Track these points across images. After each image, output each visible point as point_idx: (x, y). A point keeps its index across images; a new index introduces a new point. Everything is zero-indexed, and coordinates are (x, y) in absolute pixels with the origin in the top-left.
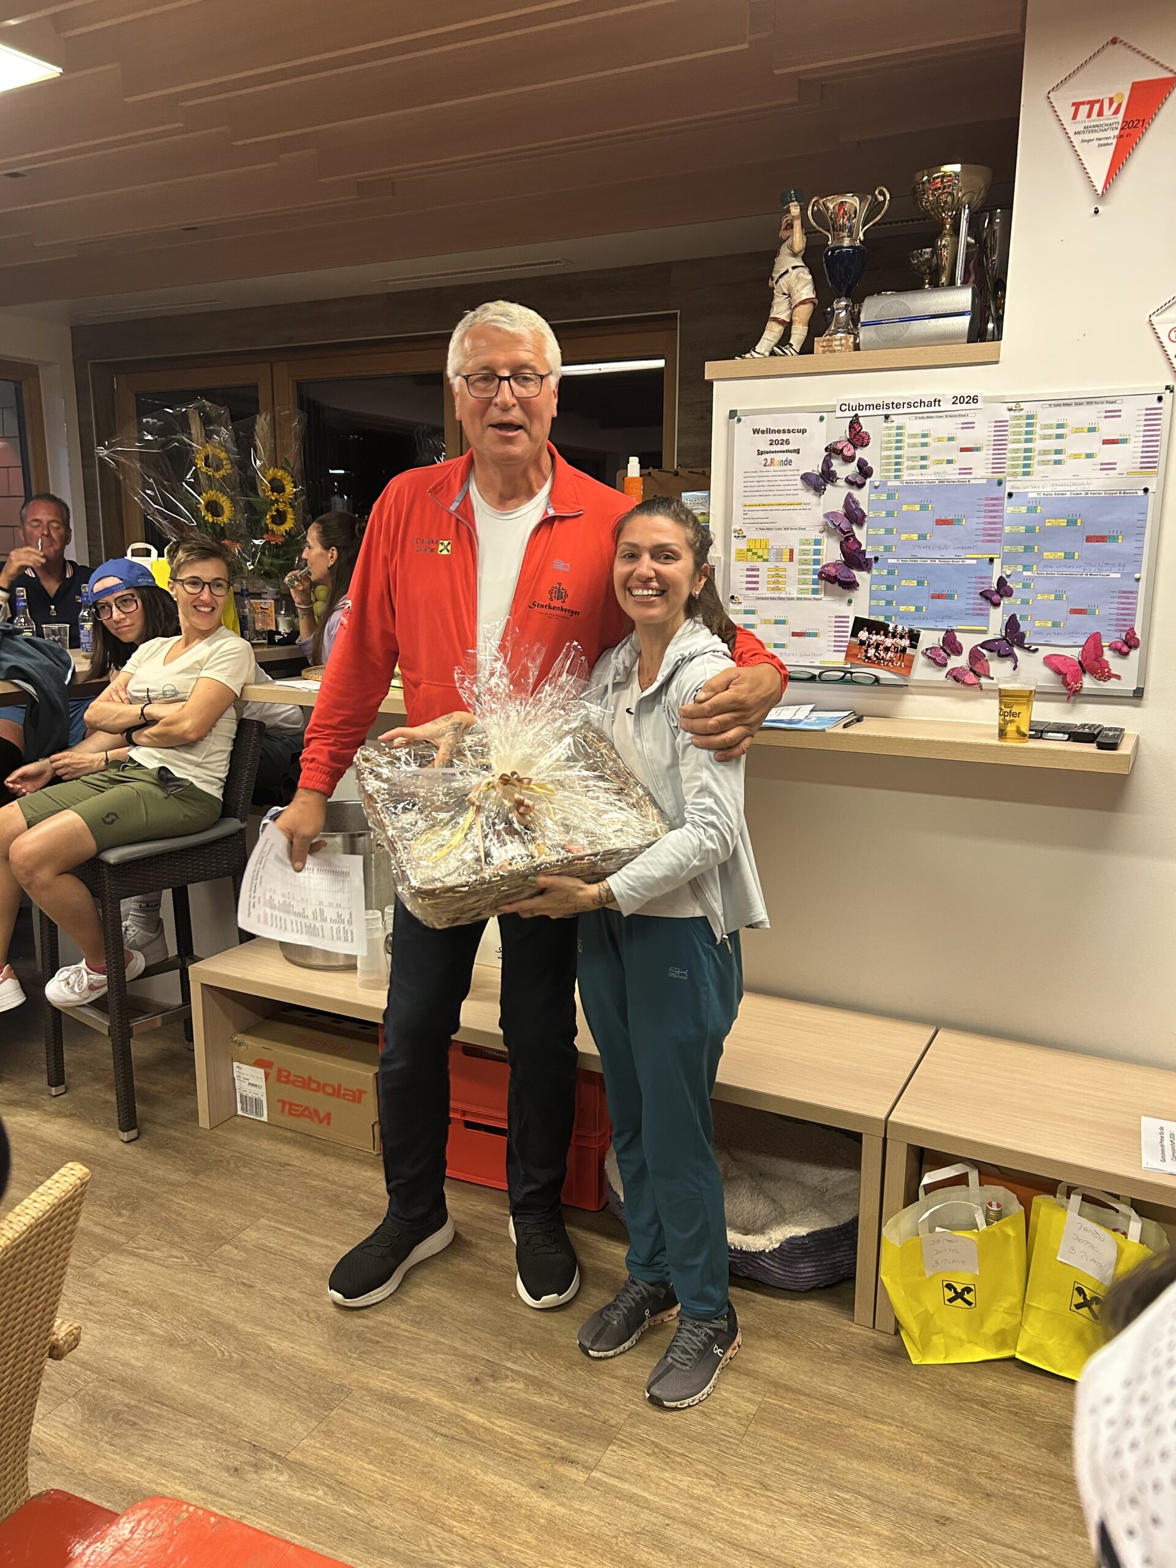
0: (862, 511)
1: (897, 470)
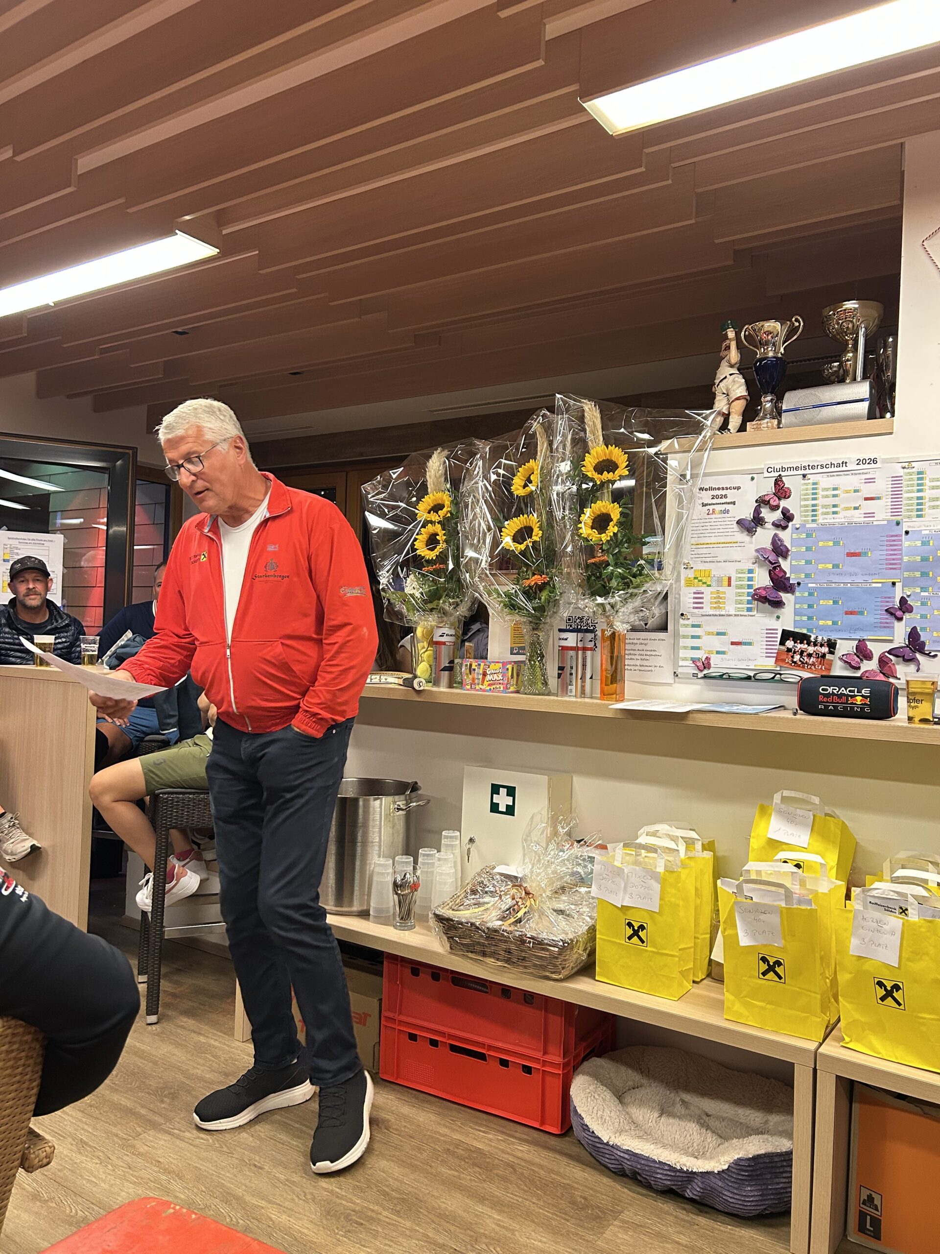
0: (786, 547)
1: (813, 516)
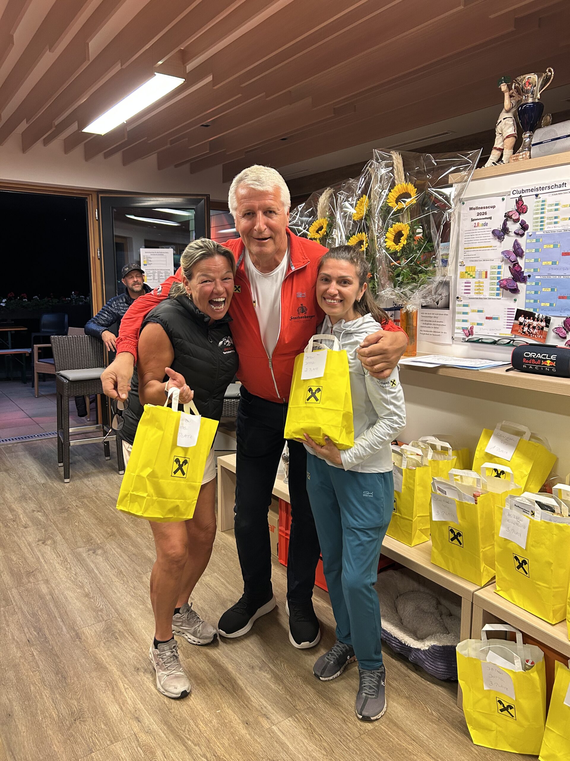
0: (522, 249)
1: (541, 226)
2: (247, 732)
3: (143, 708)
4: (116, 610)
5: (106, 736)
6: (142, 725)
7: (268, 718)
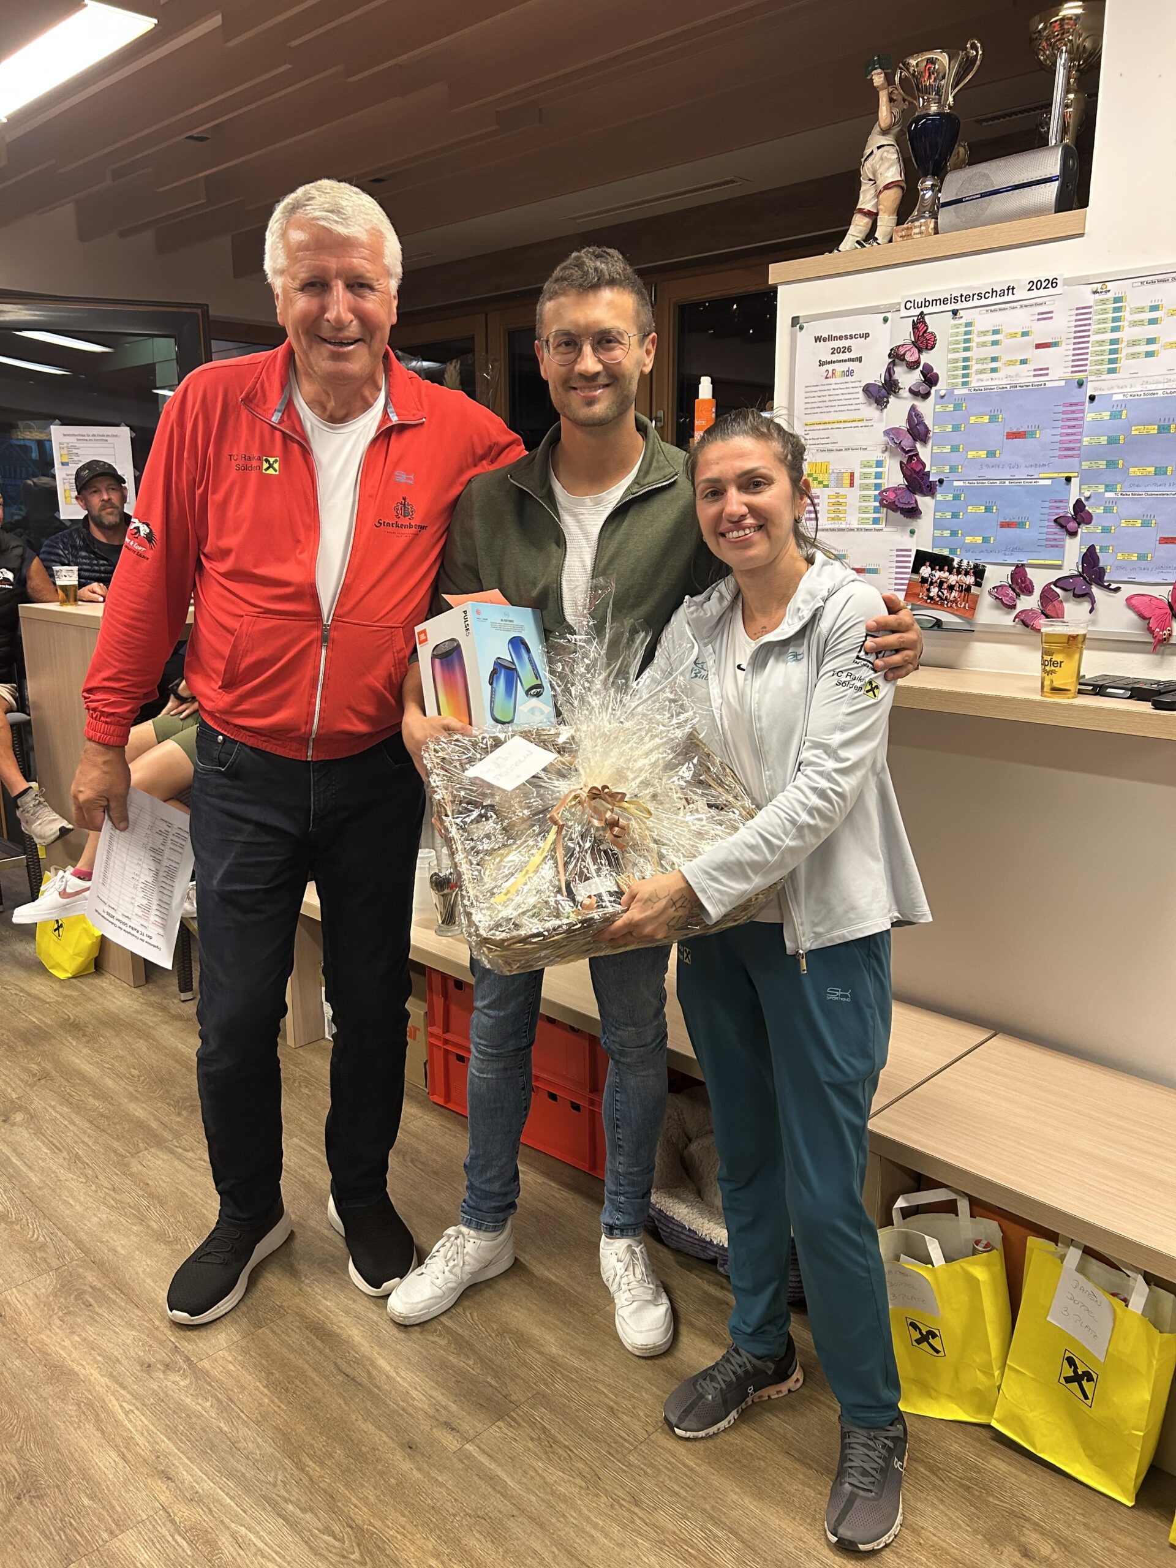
1: (964, 376)
2: (412, 1466)
3: (174, 1448)
4: (79, 1244)
5: (97, 1522)
6: (177, 1486)
7: (453, 1429)
